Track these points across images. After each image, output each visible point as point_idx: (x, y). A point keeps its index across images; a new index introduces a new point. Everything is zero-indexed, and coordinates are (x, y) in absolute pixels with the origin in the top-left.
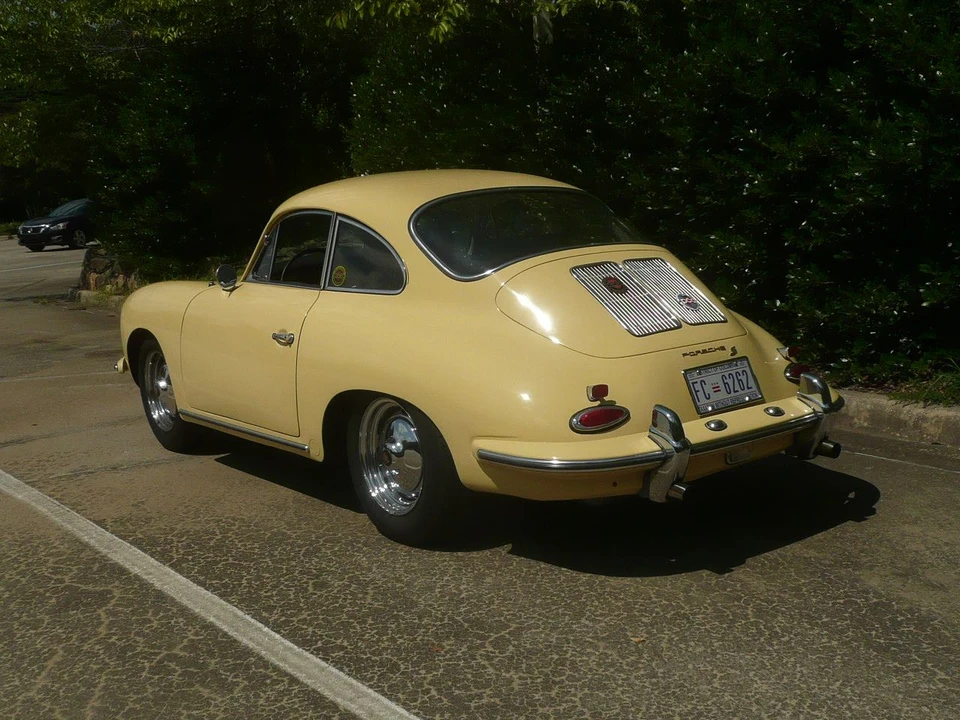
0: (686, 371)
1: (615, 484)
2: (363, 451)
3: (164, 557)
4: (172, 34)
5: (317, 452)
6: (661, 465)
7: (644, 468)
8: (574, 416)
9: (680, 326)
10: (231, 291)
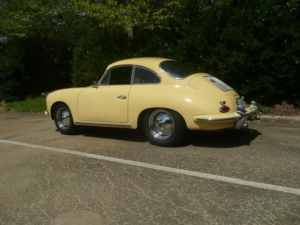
0: (236, 99)
1: (230, 125)
2: (149, 124)
3: (102, 154)
4: (23, 35)
5: (134, 126)
6: (241, 119)
7: (234, 121)
8: (220, 109)
9: (229, 90)
10: (97, 88)
